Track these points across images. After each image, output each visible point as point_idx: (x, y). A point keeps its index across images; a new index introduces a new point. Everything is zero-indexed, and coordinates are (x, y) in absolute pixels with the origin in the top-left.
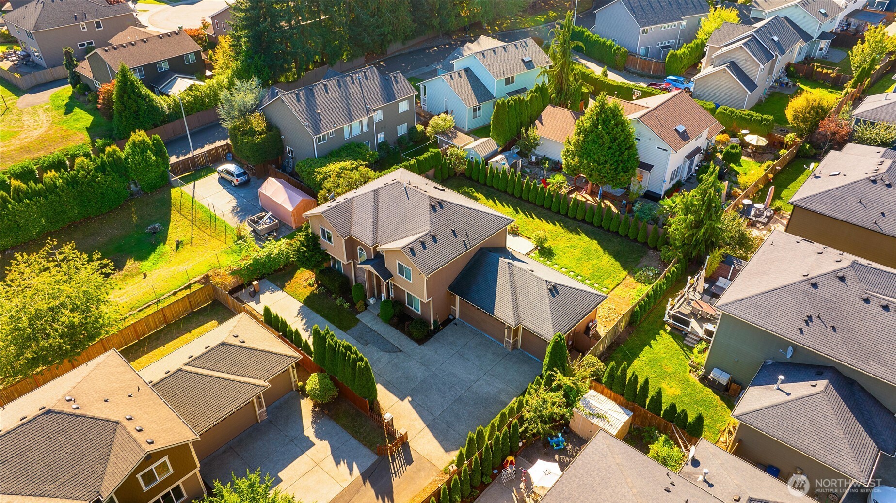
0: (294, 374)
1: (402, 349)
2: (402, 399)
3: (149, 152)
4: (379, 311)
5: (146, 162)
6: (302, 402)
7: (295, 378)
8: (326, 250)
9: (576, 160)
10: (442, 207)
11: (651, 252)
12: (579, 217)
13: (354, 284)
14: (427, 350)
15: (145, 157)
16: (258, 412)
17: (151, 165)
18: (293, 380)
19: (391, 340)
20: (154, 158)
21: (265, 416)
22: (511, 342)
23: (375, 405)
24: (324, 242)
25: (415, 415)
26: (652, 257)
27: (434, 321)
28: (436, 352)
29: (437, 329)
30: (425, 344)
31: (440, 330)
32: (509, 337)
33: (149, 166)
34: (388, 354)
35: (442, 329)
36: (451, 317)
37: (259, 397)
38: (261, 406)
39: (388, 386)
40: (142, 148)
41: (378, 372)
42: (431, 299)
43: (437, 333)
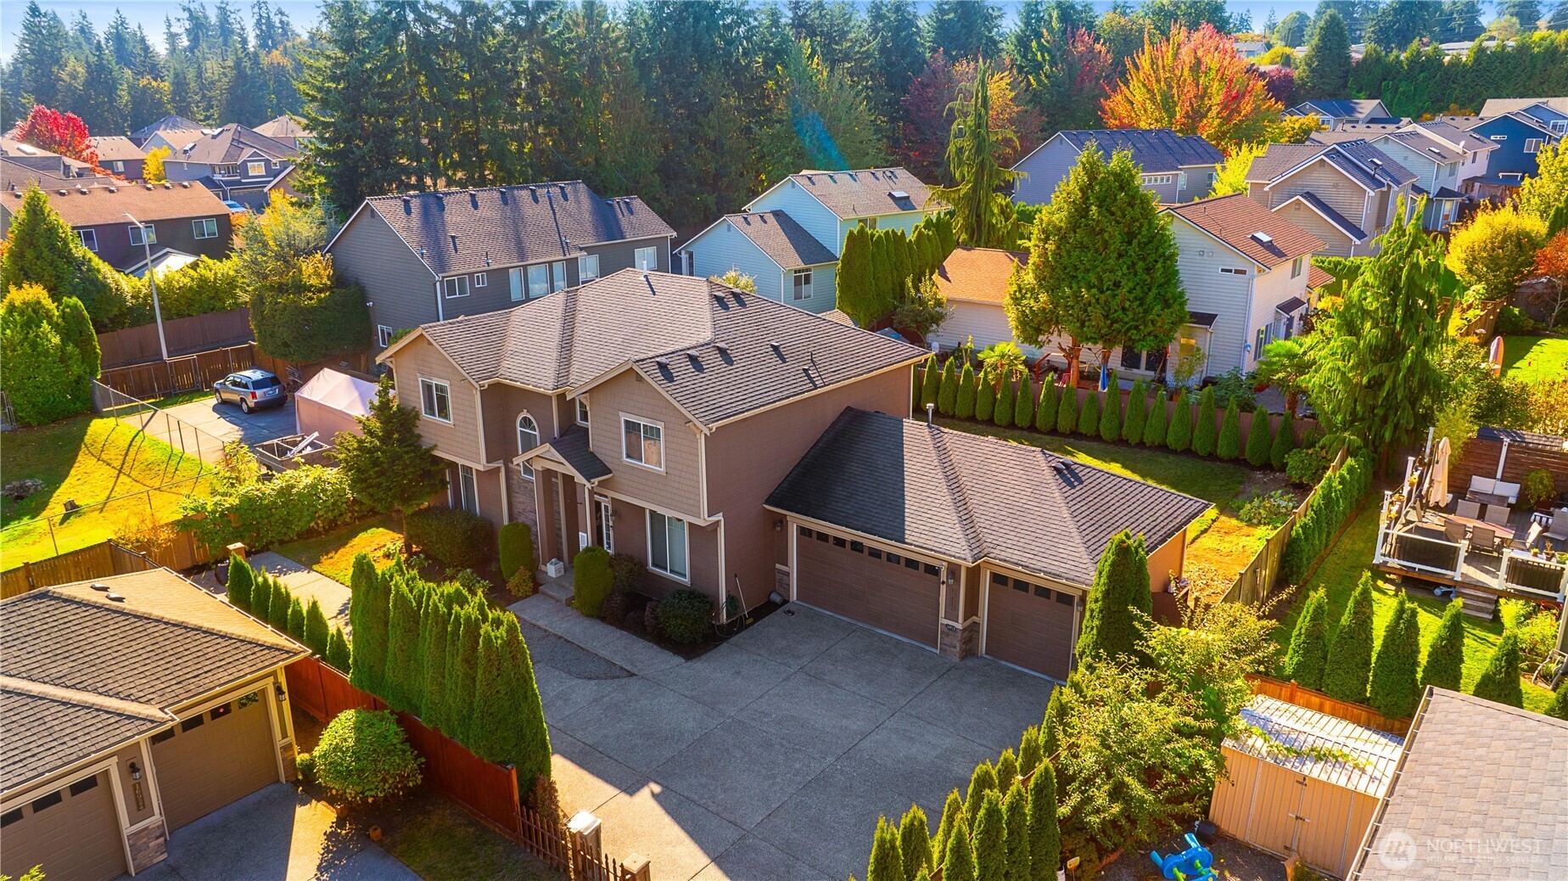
0: (280, 713)
1: (635, 670)
2: (631, 790)
3: (45, 324)
4: (572, 591)
5: (34, 345)
6: (301, 812)
7: (285, 735)
8: (435, 447)
9: (1043, 297)
10: (742, 304)
11: (1259, 475)
12: (1064, 424)
13: (506, 522)
14: (713, 670)
15: (32, 335)
16: (127, 828)
17: (46, 353)
18: (279, 742)
19: (603, 653)
20: (56, 340)
21: (158, 851)
22: (959, 626)
23: (540, 792)
24: (429, 422)
25: (673, 831)
26: (1265, 483)
27: (729, 597)
28: (738, 673)
29: (737, 626)
30: (704, 657)
31: (747, 627)
32: (952, 614)
33: (39, 355)
34: (593, 682)
35: (752, 624)
36: (775, 598)
37: (133, 768)
38: (139, 805)
39: (586, 759)
40: (30, 317)
41: (561, 725)
42: (719, 517)
43: (737, 633)
